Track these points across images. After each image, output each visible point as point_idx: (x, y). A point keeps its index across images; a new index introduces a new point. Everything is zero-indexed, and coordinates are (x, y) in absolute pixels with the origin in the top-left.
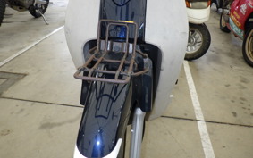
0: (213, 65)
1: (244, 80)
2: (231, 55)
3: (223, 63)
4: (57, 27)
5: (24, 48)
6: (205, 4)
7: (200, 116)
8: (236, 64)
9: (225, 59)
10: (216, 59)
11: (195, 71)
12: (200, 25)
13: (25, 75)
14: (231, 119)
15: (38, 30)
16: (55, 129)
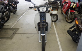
0: (59, 23)
1: (66, 26)
2: (63, 20)
3: (61, 22)
4: (21, 16)
5: (15, 23)
6: (56, 10)
7: (56, 33)
8: (64, 22)
9: (62, 21)
10: (60, 21)
11: (56, 25)
12: (56, 14)
13: (19, 29)
14: (62, 33)
15: (16, 17)
16: (29, 38)
